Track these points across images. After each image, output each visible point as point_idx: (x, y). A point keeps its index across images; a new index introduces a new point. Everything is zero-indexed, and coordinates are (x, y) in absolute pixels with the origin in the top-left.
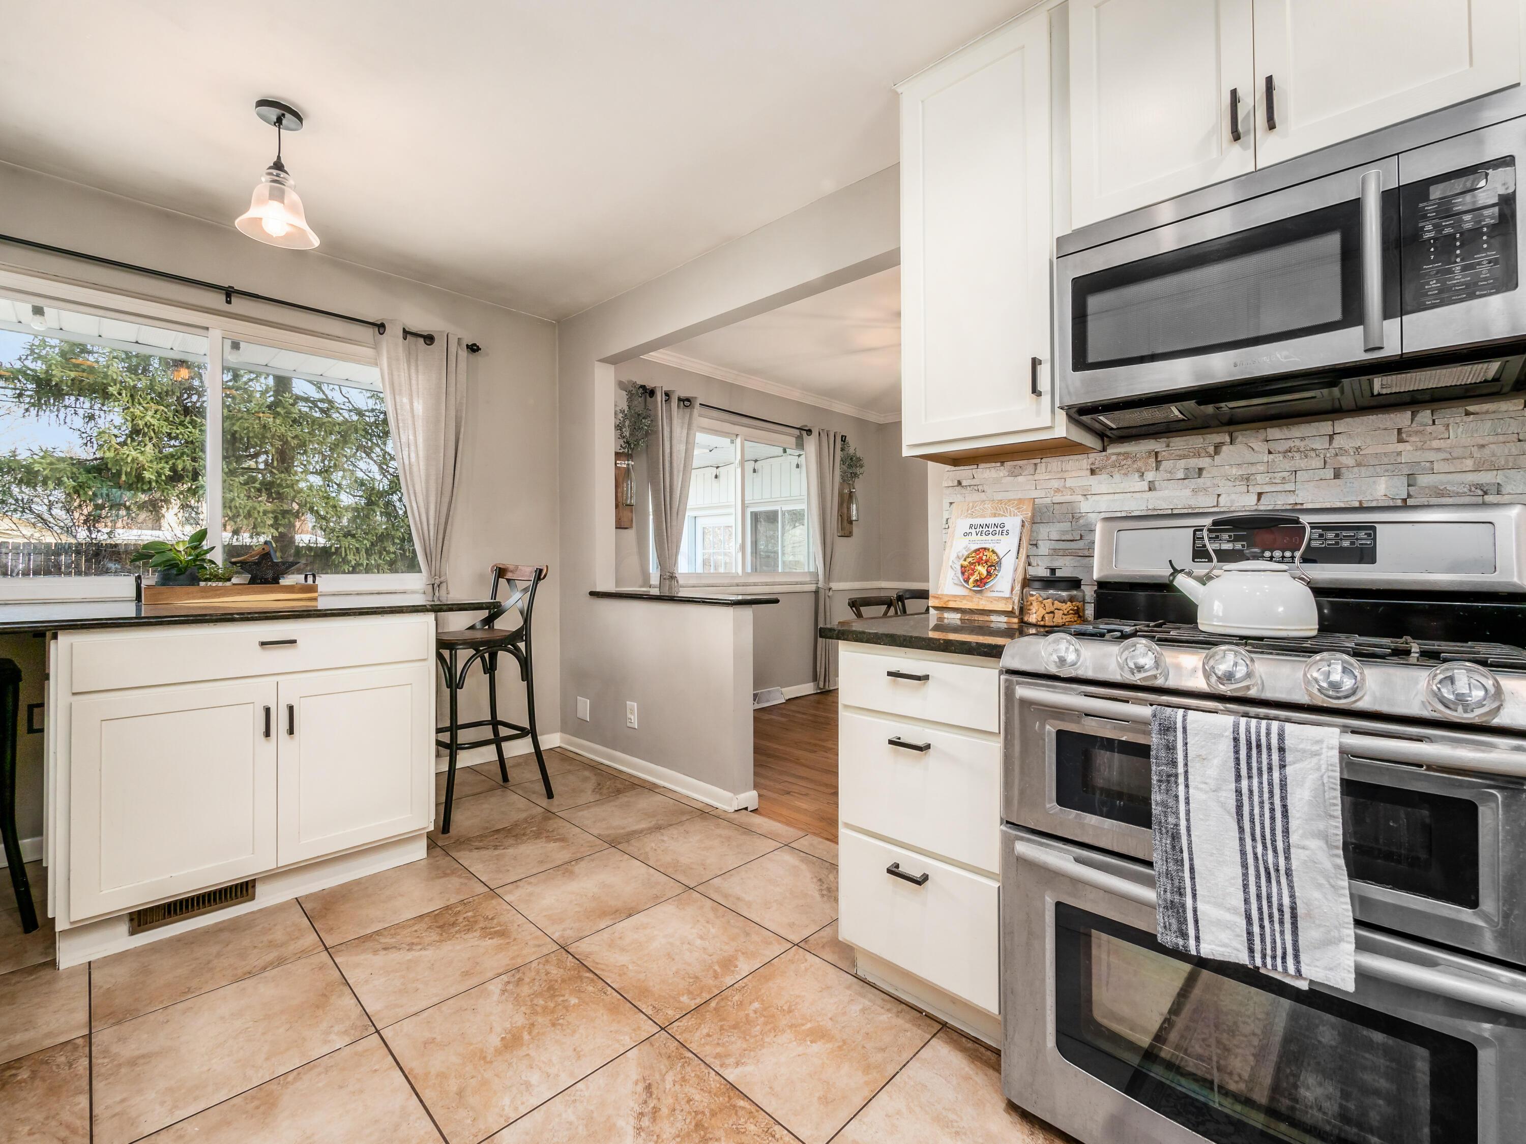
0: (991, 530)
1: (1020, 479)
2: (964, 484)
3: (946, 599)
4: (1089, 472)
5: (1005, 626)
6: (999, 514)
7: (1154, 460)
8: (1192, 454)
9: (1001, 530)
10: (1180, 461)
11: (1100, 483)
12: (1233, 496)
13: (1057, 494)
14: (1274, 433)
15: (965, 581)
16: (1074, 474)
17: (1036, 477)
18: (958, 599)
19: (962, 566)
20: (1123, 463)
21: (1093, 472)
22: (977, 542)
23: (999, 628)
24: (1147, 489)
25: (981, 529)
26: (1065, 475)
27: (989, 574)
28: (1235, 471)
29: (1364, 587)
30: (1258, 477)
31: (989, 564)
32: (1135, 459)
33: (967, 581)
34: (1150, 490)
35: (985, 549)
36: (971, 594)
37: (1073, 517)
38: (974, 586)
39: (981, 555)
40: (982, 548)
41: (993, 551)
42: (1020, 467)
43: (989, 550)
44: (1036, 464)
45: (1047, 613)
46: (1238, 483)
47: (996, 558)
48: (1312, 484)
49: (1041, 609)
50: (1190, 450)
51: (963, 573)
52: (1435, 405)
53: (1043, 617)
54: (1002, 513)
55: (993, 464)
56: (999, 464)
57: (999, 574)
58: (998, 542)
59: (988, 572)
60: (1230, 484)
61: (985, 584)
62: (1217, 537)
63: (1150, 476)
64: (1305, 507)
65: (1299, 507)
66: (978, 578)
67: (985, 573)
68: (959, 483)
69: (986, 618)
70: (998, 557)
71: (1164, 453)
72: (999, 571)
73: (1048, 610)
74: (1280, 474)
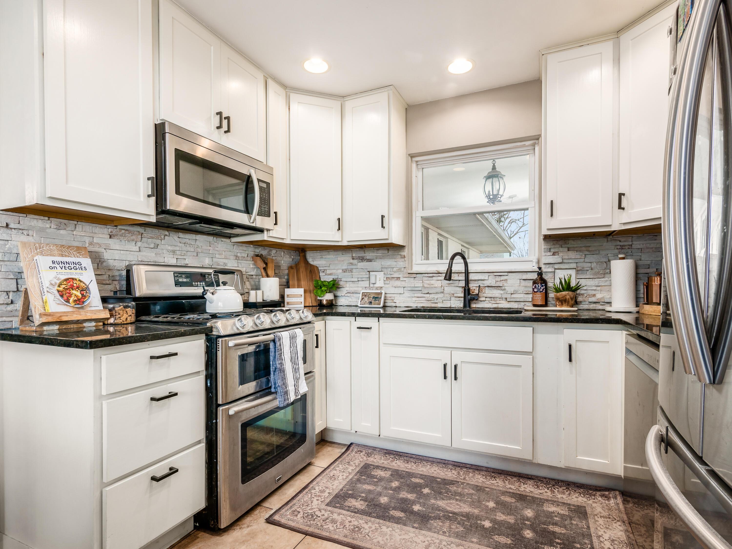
0: (72, 266)
1: (62, 232)
2: (11, 226)
3: (59, 315)
4: (109, 236)
5: (94, 328)
6: (65, 255)
7: (141, 236)
8: (155, 237)
9: (80, 266)
10: (149, 239)
11: (114, 243)
12: (169, 259)
13: (90, 246)
14: (181, 235)
15: (66, 302)
16: (101, 236)
17: (75, 233)
18: (69, 314)
19: (58, 291)
20: (126, 235)
21: (110, 237)
22: (65, 274)
23: (91, 331)
24: (138, 250)
25: (63, 265)
26: (95, 235)
27: (83, 296)
28: (169, 248)
29: (189, 295)
30: (177, 252)
31: (81, 289)
32: (133, 234)
33: (68, 301)
34: (140, 251)
35: (73, 279)
36: (74, 310)
37: (100, 261)
38: (75, 305)
39: (71, 283)
40: (70, 278)
41: (79, 280)
42: (65, 224)
43: (76, 279)
44: (76, 225)
45: (129, 316)
46: (171, 253)
47: (84, 285)
48: (191, 257)
49: (125, 314)
50: (155, 235)
51: (62, 296)
52: (218, 237)
53: (127, 319)
54: (67, 254)
55: (42, 218)
56: (47, 218)
57: (91, 296)
58: (81, 274)
59: (82, 295)
60: (169, 253)
61: (83, 302)
62: (181, 276)
63: (139, 244)
64: (189, 265)
65: (187, 265)
66: (76, 299)
67: (80, 296)
68: (7, 225)
69: (81, 325)
70: (86, 285)
71: (145, 234)
72: (90, 293)
73: (129, 314)
74: (184, 252)
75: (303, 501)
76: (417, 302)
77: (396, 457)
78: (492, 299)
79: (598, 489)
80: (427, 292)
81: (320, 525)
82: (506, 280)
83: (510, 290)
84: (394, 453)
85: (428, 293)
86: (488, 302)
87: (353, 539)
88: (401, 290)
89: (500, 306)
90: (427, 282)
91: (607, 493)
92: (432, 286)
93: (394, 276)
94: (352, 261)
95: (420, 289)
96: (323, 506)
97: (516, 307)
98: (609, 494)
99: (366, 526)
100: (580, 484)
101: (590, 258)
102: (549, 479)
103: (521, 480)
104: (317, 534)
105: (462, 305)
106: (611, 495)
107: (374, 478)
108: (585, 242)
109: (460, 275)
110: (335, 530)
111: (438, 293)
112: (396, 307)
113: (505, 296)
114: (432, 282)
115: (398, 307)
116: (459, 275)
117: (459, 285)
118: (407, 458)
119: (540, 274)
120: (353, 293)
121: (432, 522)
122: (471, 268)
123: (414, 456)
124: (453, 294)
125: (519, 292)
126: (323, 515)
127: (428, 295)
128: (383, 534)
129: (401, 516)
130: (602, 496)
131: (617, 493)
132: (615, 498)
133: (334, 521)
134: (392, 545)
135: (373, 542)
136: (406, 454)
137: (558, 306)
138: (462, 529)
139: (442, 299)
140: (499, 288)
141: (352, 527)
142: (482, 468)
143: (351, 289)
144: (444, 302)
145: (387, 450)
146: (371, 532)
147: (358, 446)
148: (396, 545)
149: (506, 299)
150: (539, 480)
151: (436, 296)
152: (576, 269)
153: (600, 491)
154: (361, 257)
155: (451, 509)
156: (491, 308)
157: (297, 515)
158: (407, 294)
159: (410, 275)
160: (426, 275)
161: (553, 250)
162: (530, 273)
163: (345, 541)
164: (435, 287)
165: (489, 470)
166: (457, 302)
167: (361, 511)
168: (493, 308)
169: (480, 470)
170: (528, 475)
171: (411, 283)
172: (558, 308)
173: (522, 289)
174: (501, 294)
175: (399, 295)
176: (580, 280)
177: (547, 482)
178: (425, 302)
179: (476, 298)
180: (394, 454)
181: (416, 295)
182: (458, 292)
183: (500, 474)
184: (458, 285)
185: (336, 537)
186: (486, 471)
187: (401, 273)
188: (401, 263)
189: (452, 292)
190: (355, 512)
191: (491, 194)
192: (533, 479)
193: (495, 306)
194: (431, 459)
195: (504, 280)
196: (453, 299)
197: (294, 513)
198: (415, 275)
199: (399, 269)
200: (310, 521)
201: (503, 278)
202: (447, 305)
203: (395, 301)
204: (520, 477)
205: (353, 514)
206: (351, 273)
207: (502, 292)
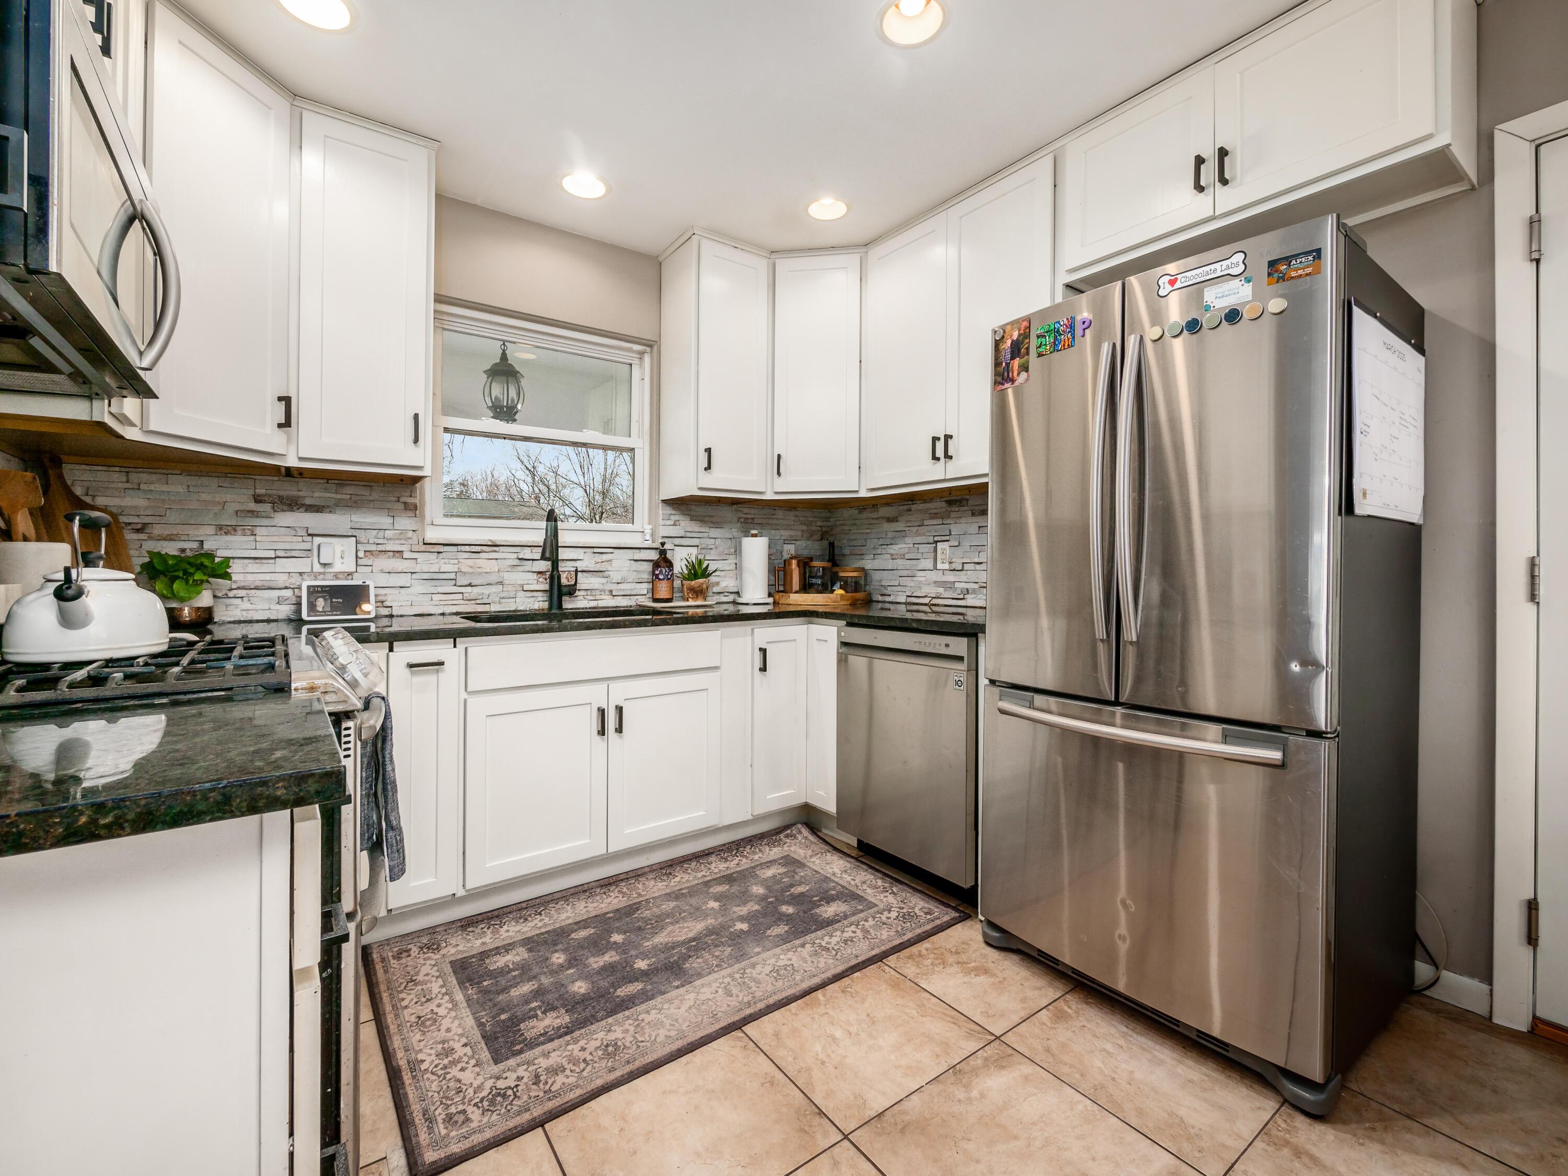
75: (436, 1094)
76: (442, 603)
77: (493, 923)
78: (589, 593)
79: (778, 831)
80: (467, 583)
81: (541, 1094)
82: (611, 560)
83: (616, 577)
84: (480, 918)
85: (470, 585)
86: (581, 598)
87: (628, 1062)
88: (404, 580)
89: (602, 604)
90: (466, 563)
91: (789, 831)
92: (480, 570)
93: (388, 549)
94: (252, 506)
95: (452, 576)
96: (496, 1069)
97: (625, 604)
98: (792, 831)
99: (619, 1034)
100: (761, 834)
101: (714, 532)
102: (728, 843)
103: (701, 861)
104: (560, 1106)
105: (546, 605)
106: (794, 832)
107: (508, 972)
108: (709, 510)
109: (535, 549)
110: (579, 1078)
111: (491, 584)
112: (391, 616)
113: (609, 587)
114: (480, 562)
115: (398, 616)
116: (533, 551)
117: (534, 570)
118: (514, 913)
119: (663, 553)
120: (257, 588)
121: (687, 965)
122: (565, 538)
123: (524, 905)
124: (522, 586)
125: (629, 581)
126: (519, 1079)
127: (469, 589)
128: (659, 1024)
129: (639, 988)
130: (787, 836)
131: (799, 826)
132: (800, 832)
133: (555, 1071)
134: (689, 1026)
135: (660, 1042)
136: (505, 910)
137: (690, 600)
138: (730, 949)
139: (499, 595)
140: (600, 574)
141: (600, 1053)
142: (643, 871)
143: (250, 578)
144: (503, 601)
145: (460, 920)
146: (637, 1035)
147: (388, 945)
148: (694, 1020)
149: (611, 591)
150: (719, 851)
151: (486, 590)
152: (698, 546)
153: (780, 832)
154: (288, 498)
155: (684, 938)
156: (586, 608)
157: (468, 1120)
158: (419, 588)
159: (429, 548)
160: (467, 549)
161: (673, 518)
162: (644, 550)
163: (622, 1076)
164: (487, 573)
165: (654, 867)
166: (527, 600)
167: (573, 1026)
168: (590, 608)
169: (643, 874)
170: (703, 851)
171: (428, 563)
172: (691, 603)
173: (633, 576)
174: (603, 584)
175: (397, 591)
176: (710, 562)
177: (728, 848)
178: (462, 602)
179: (571, 591)
180: (482, 921)
181: (440, 590)
182: (530, 582)
183: (671, 866)
184: (530, 569)
185: (599, 1082)
186: (651, 871)
187: (405, 542)
188: (405, 523)
189: (522, 582)
190: (566, 1034)
191: (505, 404)
192: (712, 853)
193: (593, 604)
194: (558, 895)
195: (608, 561)
196: (522, 594)
197: (456, 1122)
198: (441, 549)
199: (401, 533)
200: (511, 1104)
201: (605, 557)
202: (509, 606)
203: (387, 604)
204: (696, 858)
205: (568, 1038)
206: (252, 538)
207: (604, 580)
